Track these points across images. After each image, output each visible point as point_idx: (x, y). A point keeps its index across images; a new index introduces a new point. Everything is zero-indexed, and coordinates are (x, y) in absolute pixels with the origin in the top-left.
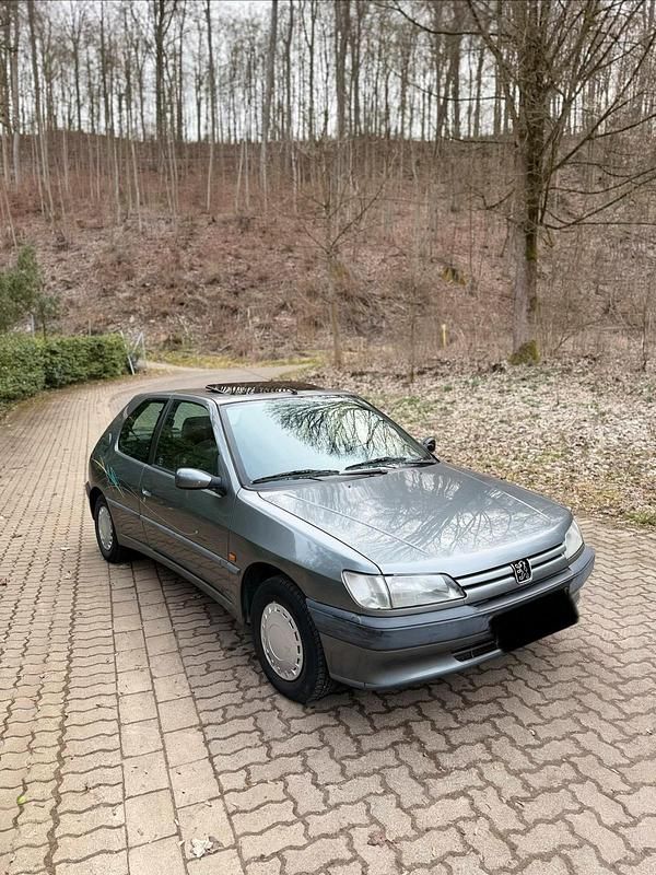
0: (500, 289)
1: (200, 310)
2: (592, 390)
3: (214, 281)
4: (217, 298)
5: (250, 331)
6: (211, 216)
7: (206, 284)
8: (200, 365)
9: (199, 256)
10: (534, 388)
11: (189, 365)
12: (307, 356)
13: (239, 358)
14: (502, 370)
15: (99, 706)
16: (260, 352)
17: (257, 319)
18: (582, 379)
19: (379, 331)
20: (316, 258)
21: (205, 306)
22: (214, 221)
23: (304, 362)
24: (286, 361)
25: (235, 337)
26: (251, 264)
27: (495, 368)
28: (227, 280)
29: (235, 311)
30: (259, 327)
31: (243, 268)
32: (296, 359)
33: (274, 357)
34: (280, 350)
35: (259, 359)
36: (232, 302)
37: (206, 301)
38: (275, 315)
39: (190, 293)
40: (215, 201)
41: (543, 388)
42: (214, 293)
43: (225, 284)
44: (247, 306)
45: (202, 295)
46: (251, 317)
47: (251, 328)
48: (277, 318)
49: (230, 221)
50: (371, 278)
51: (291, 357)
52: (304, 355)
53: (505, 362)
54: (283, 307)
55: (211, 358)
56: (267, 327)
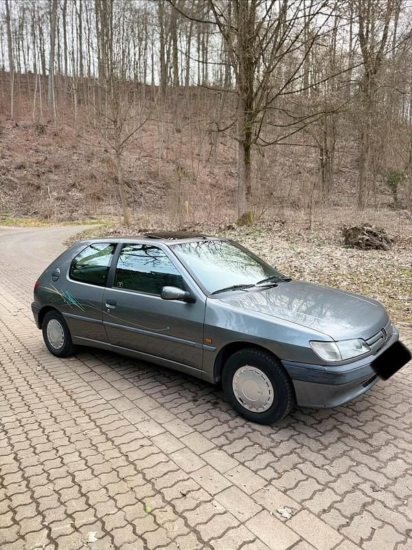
0: (209, 181)
1: (12, 186)
2: (287, 240)
3: (21, 167)
4: (24, 178)
5: (50, 201)
6: (14, 122)
7: (16, 168)
8: (16, 225)
9: (8, 150)
10: (255, 240)
11: (7, 225)
12: (95, 219)
13: (44, 220)
14: (233, 228)
15: (142, 446)
16: (61, 216)
17: (55, 194)
18: (280, 234)
19: (140, 204)
20: (93, 154)
21: (16, 184)
22: (17, 125)
23: (93, 223)
24: (81, 222)
25: (41, 206)
26: (47, 156)
27: (229, 227)
28: (31, 167)
29: (39, 188)
30: (58, 199)
31: (41, 158)
32: (88, 221)
33: (71, 219)
34: (75, 214)
35: (60, 221)
36: (36, 181)
37: (16, 180)
38: (68, 191)
39: (4, 174)
40: (17, 113)
41: (259, 240)
42: (22, 175)
43: (30, 170)
44: (47, 185)
45: (13, 176)
46: (51, 192)
47: (52, 200)
48: (70, 193)
49: (29, 126)
50: (132, 169)
51: (83, 220)
52: (92, 218)
53: (234, 224)
54: (74, 185)
55: (24, 220)
56: (63, 199)
